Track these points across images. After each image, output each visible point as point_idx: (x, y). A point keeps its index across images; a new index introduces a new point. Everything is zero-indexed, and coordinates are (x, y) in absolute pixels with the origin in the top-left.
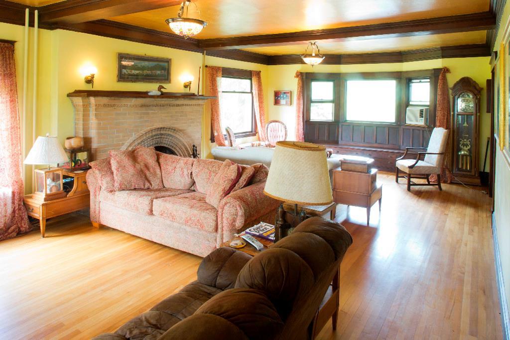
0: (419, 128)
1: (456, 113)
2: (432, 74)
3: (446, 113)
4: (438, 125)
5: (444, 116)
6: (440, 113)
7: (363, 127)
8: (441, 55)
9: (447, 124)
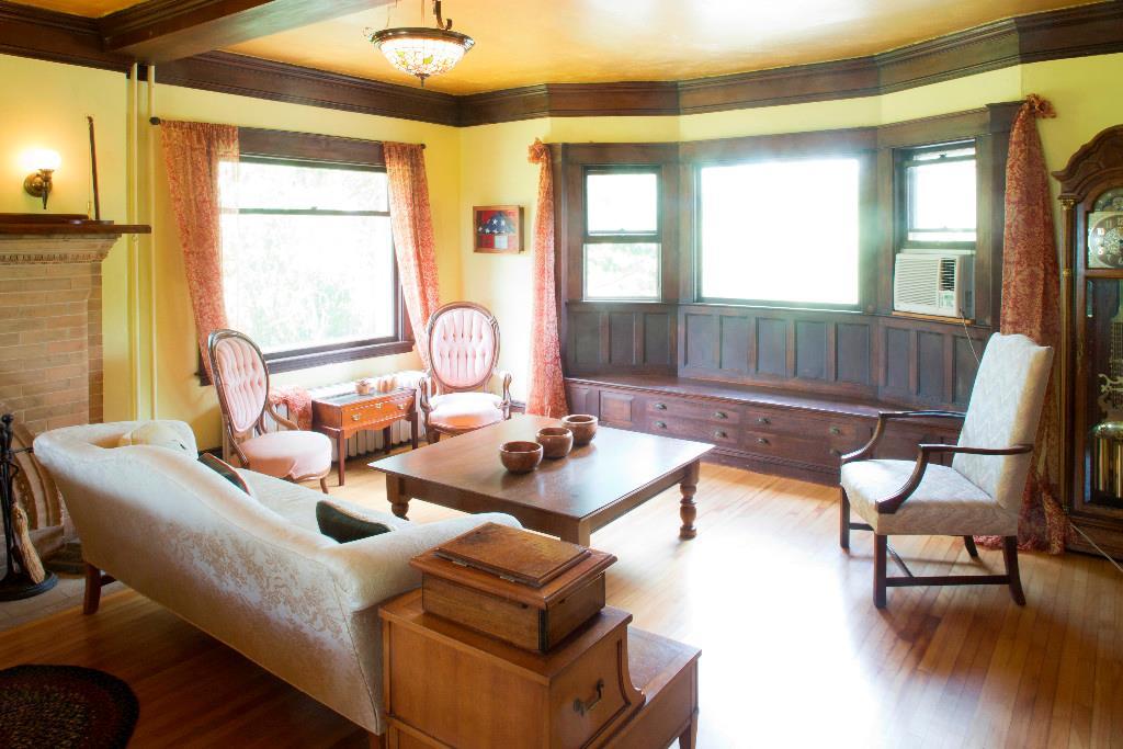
0: (939, 329)
1: (1081, 270)
2: (983, 126)
3: (1042, 275)
4: (1009, 319)
5: (1032, 285)
6: (1018, 273)
7: (753, 321)
8: (1016, 50)
9: (1045, 314)
